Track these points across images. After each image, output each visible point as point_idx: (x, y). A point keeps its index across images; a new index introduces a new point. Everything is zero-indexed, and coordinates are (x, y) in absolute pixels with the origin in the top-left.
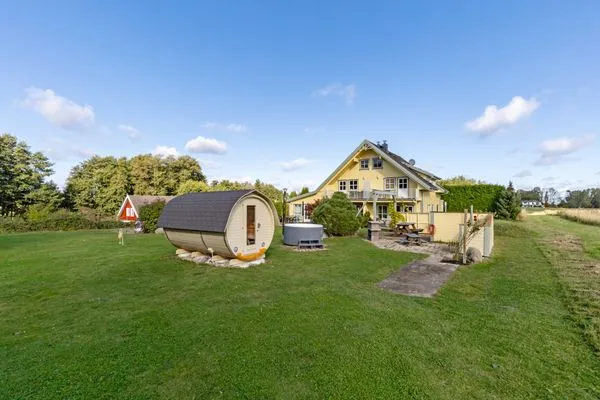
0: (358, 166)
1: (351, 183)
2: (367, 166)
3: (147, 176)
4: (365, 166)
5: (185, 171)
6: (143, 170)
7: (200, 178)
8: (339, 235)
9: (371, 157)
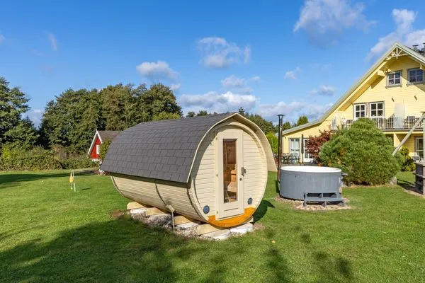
0: (384, 82)
1: (373, 107)
2: (398, 81)
3: (118, 109)
4: (395, 80)
5: (157, 102)
6: (114, 102)
7: (176, 109)
8: (364, 183)
9: (404, 68)
